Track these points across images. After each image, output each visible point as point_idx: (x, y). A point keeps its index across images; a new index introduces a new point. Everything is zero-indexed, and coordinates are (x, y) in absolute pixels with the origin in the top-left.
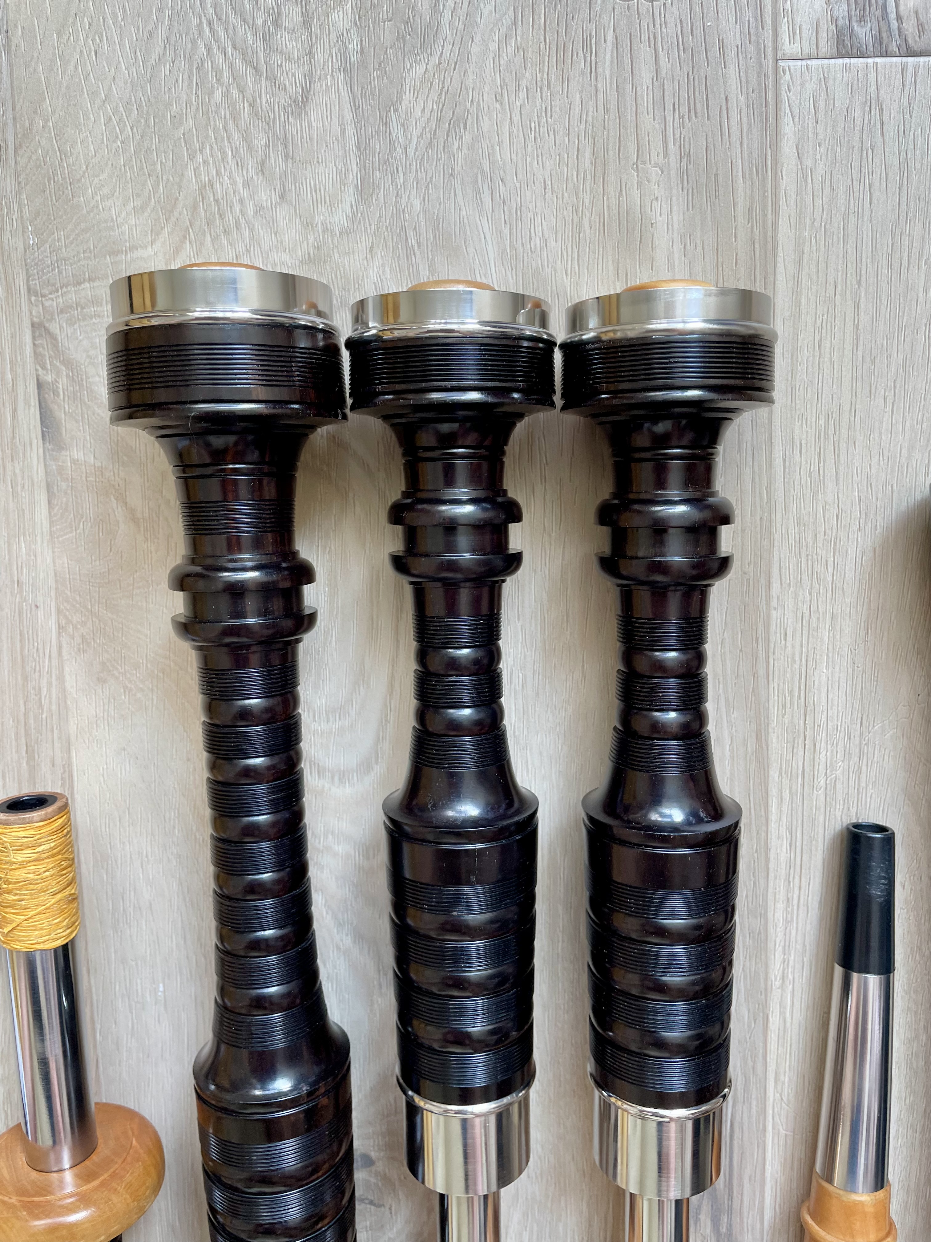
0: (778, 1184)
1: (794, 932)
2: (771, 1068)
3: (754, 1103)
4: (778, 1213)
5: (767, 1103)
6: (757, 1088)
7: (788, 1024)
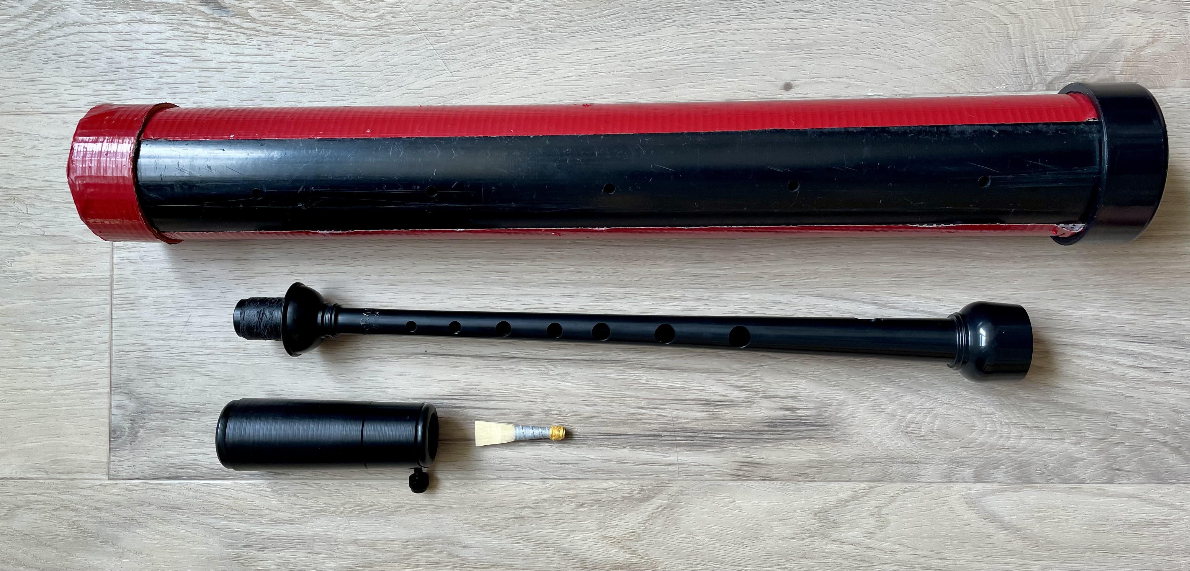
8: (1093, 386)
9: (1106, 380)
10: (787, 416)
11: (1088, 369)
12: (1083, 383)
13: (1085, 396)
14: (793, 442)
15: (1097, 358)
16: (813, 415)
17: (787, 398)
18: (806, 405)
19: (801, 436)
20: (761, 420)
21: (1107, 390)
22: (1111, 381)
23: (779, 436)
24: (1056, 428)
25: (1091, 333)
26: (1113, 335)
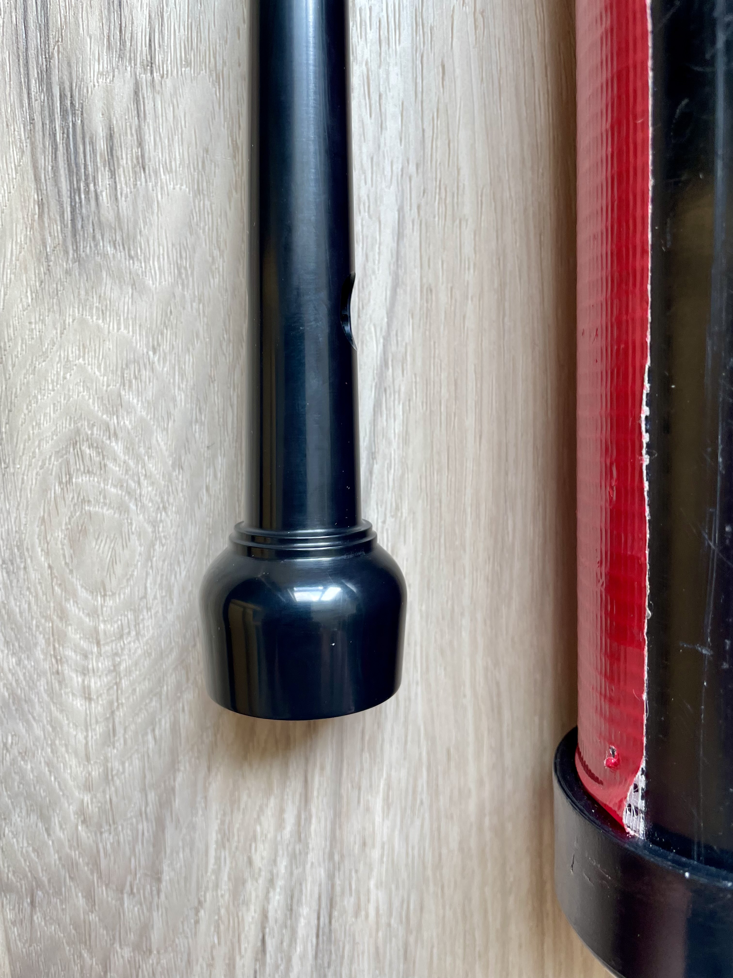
8: (217, 842)
9: (231, 868)
10: (92, 143)
11: (255, 831)
12: (223, 822)
13: (192, 827)
14: (27, 159)
15: (280, 847)
16: (102, 212)
17: (140, 144)
18: (124, 192)
19: (43, 180)
20: (77, 78)
21: (210, 870)
22: (229, 879)
23: (39, 126)
24: (114, 772)
25: (333, 831)
26: (331, 877)
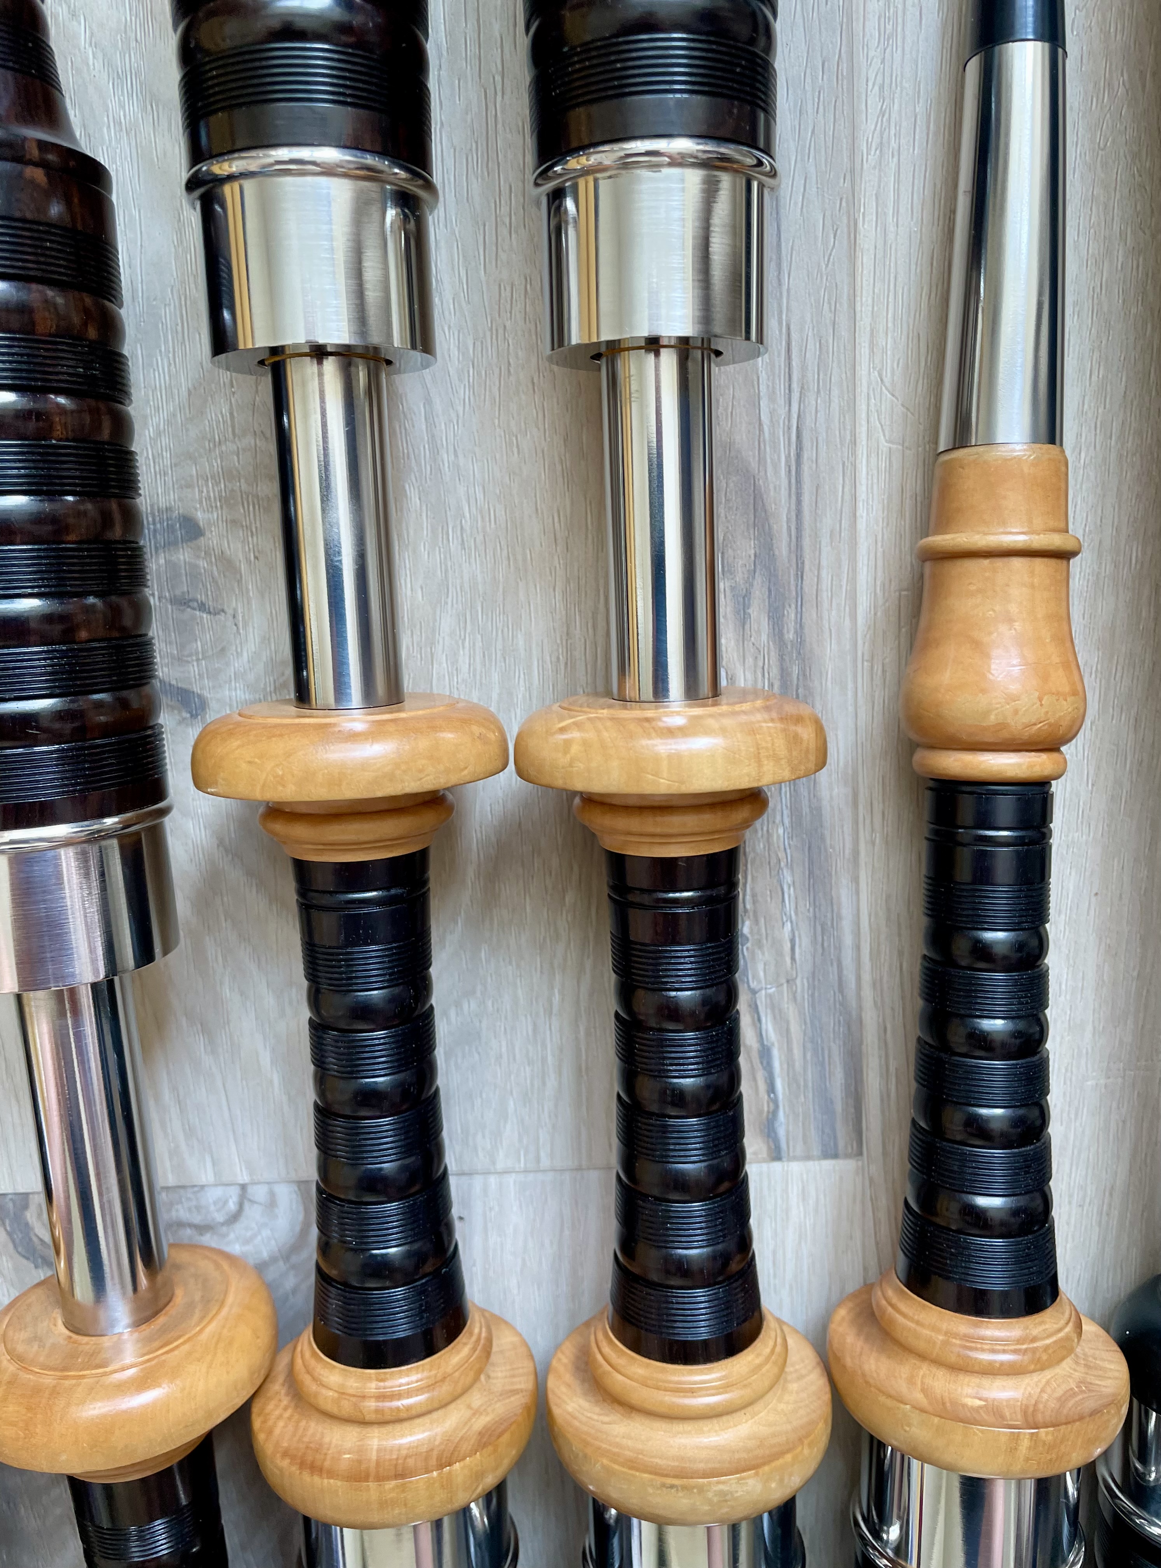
0: (879, 544)
1: (898, 56)
2: (864, 322)
3: (835, 392)
4: (880, 601)
5: (858, 390)
6: (839, 362)
7: (891, 236)
